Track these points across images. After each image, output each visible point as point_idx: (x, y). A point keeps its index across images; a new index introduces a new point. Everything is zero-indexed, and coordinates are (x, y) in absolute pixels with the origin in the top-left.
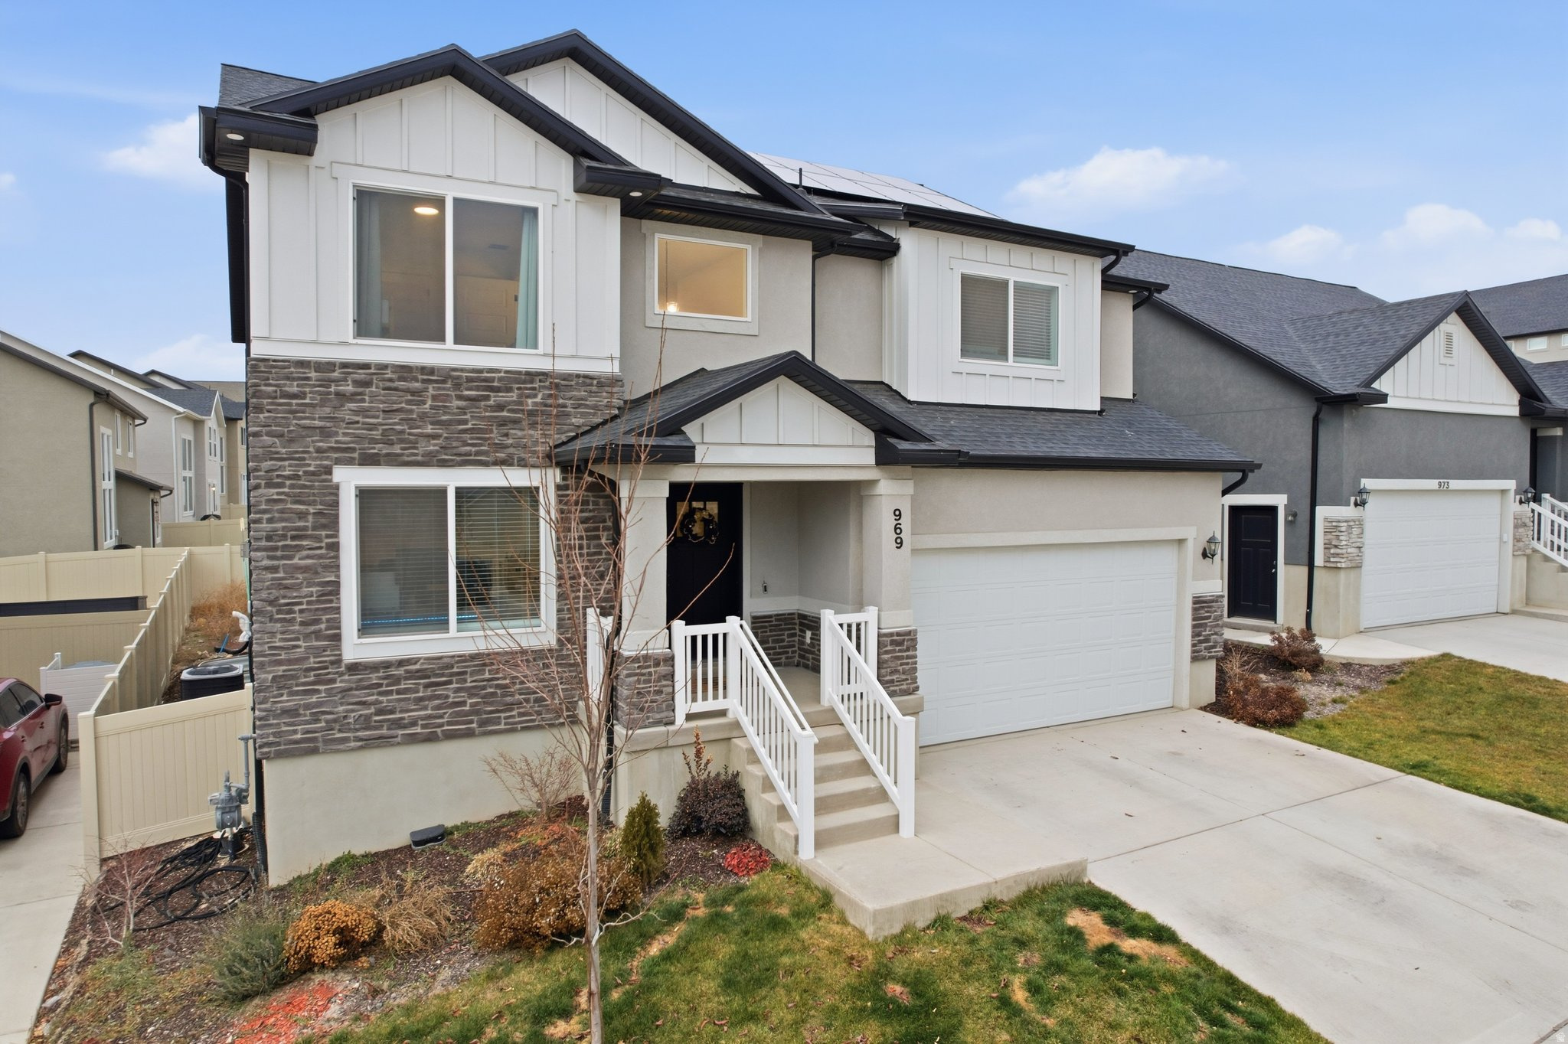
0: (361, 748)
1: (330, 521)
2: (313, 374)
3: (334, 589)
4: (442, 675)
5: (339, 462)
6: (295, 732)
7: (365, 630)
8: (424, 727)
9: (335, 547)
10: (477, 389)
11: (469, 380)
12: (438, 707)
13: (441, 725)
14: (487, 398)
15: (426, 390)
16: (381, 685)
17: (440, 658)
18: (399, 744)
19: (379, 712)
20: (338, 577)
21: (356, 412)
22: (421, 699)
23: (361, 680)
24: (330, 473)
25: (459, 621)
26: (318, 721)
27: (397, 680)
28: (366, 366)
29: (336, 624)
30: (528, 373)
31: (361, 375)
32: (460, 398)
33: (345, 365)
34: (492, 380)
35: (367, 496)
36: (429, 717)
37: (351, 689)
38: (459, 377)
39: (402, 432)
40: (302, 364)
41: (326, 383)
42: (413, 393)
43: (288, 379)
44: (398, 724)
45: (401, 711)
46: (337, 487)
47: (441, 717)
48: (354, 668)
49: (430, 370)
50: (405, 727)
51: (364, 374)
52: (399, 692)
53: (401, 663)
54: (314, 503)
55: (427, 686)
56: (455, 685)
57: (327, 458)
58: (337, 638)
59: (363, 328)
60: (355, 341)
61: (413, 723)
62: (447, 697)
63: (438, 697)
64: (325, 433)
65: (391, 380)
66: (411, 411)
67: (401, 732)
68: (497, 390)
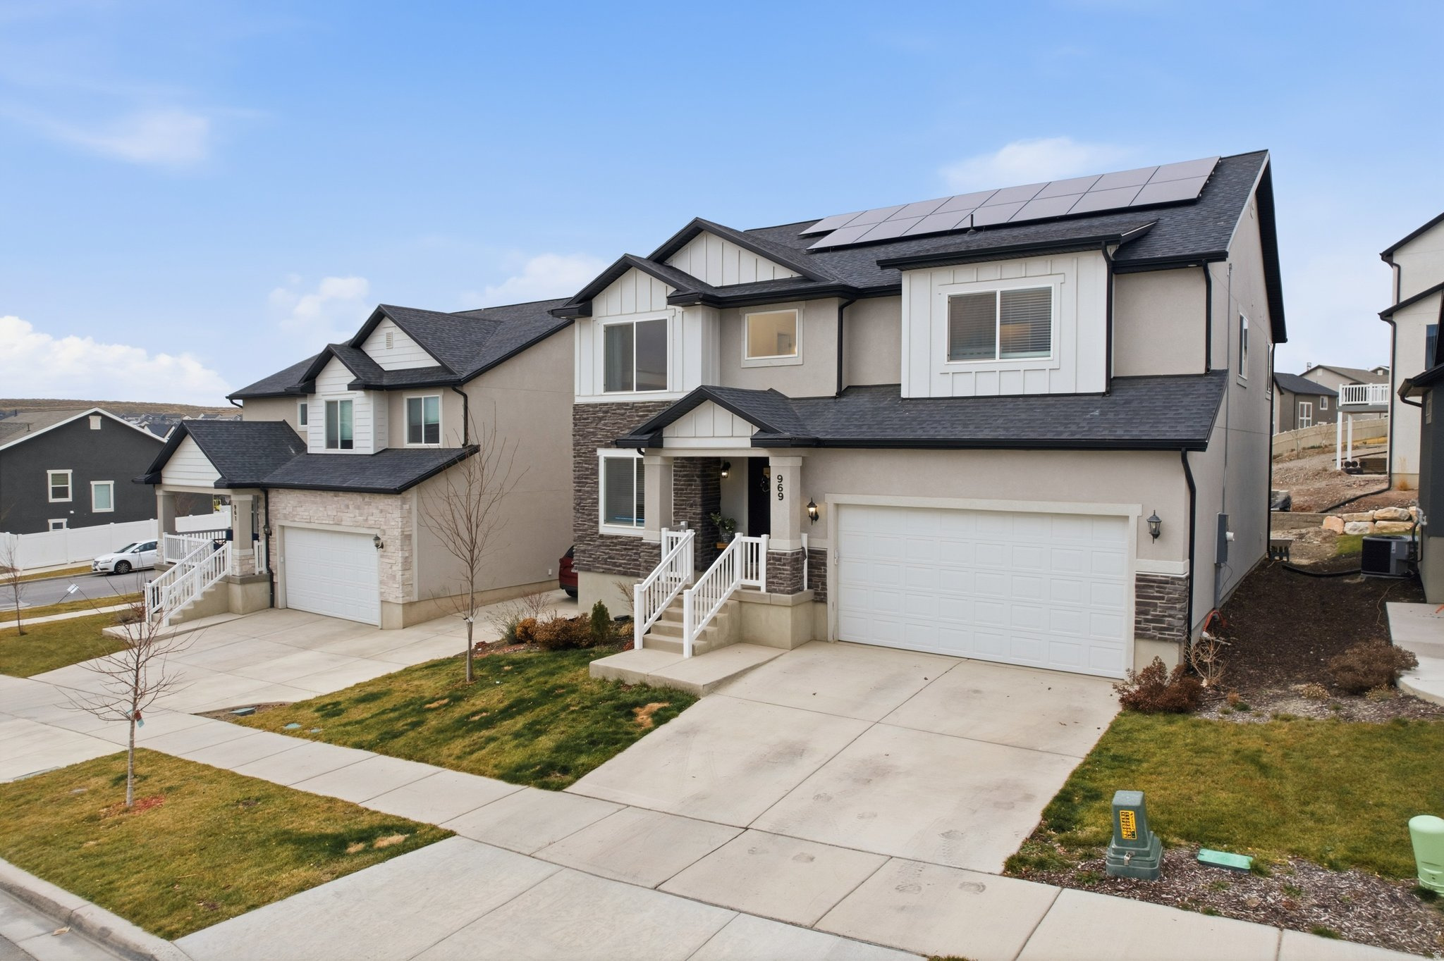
0: (603, 572)
1: (595, 472)
2: (591, 409)
3: (596, 502)
4: (629, 545)
5: (599, 446)
6: (584, 560)
7: (608, 520)
8: (624, 568)
9: (597, 483)
10: (643, 411)
11: (641, 407)
12: (628, 560)
13: (630, 569)
14: (647, 415)
15: (625, 413)
16: (610, 546)
17: (630, 537)
18: (615, 574)
19: (610, 558)
20: (598, 496)
21: (605, 425)
22: (622, 555)
23: (603, 542)
24: (596, 451)
25: (637, 521)
26: (591, 557)
27: (616, 545)
28: (606, 404)
29: (597, 516)
30: (662, 402)
31: (605, 408)
32: (638, 416)
33: (601, 404)
34: (649, 406)
35: (609, 461)
36: (625, 564)
37: (600, 546)
38: (636, 407)
39: (618, 433)
40: (588, 405)
41: (595, 413)
42: (623, 415)
43: (584, 412)
44: (615, 564)
45: (617, 559)
46: (598, 457)
47: (630, 564)
48: (602, 536)
49: (627, 404)
50: (617, 566)
51: (607, 409)
52: (617, 550)
53: (617, 537)
54: (591, 464)
55: (625, 549)
56: (634, 551)
57: (595, 445)
58: (597, 523)
59: (609, 387)
60: (605, 394)
61: (620, 565)
62: (631, 556)
63: (628, 555)
64: (594, 434)
65: (614, 410)
66: (621, 423)
67: (617, 568)
68: (650, 411)
